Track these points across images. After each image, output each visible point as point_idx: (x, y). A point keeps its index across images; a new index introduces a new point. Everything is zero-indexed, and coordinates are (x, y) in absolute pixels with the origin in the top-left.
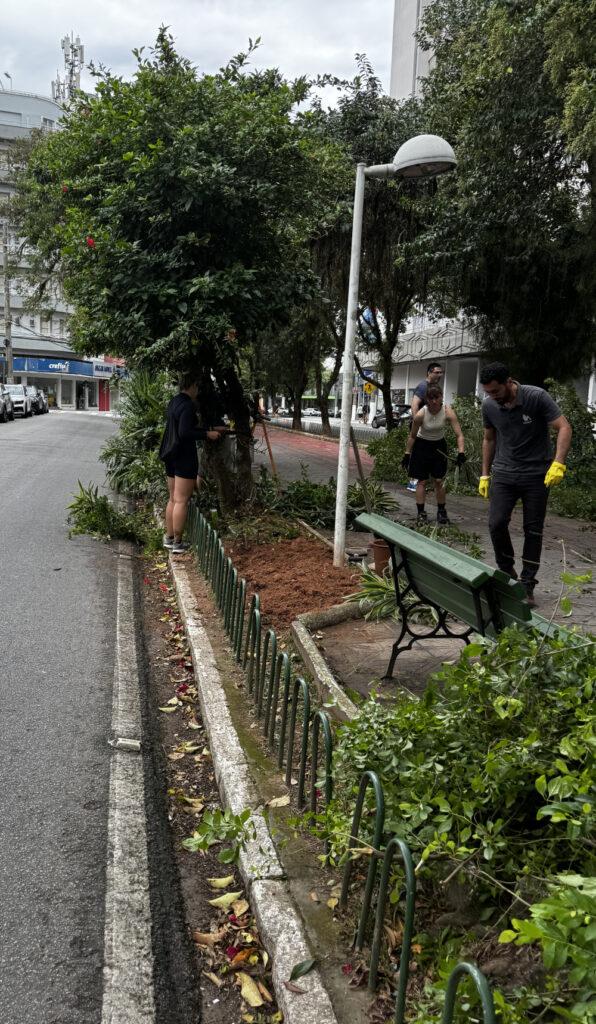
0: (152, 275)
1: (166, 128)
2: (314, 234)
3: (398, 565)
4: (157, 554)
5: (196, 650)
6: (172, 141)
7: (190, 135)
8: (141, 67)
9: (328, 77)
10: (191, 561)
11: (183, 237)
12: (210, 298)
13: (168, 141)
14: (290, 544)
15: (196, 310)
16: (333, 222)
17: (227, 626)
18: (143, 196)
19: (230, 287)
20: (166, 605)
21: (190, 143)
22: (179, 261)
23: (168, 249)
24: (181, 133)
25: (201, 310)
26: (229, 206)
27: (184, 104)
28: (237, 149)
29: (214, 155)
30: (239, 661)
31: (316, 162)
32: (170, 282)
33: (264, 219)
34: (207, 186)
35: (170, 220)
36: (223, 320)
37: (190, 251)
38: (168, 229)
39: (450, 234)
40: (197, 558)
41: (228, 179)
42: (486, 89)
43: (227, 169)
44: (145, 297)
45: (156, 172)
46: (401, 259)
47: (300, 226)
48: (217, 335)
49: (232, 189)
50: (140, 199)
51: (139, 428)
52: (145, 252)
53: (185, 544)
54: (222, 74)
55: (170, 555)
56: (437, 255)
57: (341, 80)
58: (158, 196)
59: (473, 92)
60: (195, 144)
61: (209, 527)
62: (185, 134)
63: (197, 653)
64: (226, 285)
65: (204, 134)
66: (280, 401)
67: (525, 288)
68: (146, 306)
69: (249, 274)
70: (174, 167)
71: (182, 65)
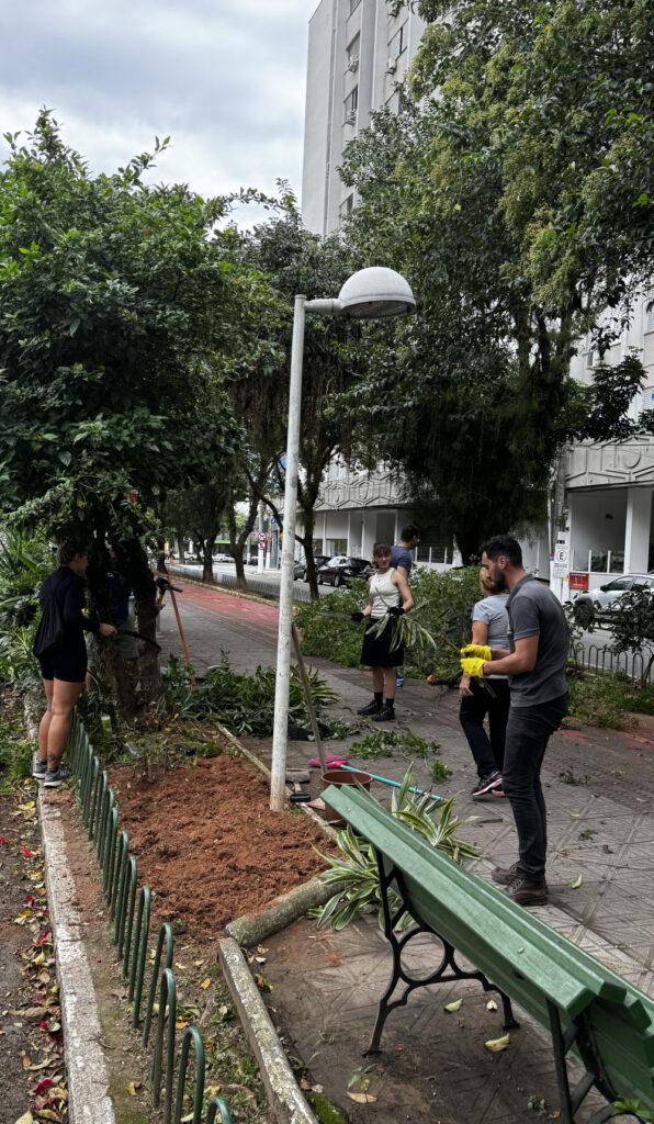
0: (24, 414)
1: (45, 231)
2: (232, 374)
3: (387, 874)
4: (22, 784)
5: (68, 998)
6: (53, 246)
7: (75, 241)
8: (15, 155)
9: (253, 192)
10: (70, 803)
11: (67, 369)
12: (102, 449)
13: (47, 246)
14: (209, 767)
15: (85, 463)
16: (254, 363)
17: (120, 940)
18: (12, 313)
19: (131, 436)
20: (28, 887)
21: (77, 251)
22: (60, 398)
23: (45, 382)
24: (65, 237)
25: (90, 463)
26: (128, 335)
27: (70, 204)
28: (140, 265)
29: (110, 271)
30: (137, 1023)
31: (241, 290)
32: (48, 425)
33: (173, 353)
34: (99, 307)
35: (48, 345)
36: (121, 478)
37: (75, 386)
38: (45, 357)
39: (388, 386)
40: (78, 799)
41: (128, 300)
42: (432, 227)
43: (126, 288)
44: (11, 443)
45: (31, 284)
46: (330, 410)
47: (218, 366)
48: (114, 496)
49: (134, 313)
50: (8, 315)
51: (8, 596)
52: (14, 383)
53: (63, 773)
54: (121, 175)
55: (41, 791)
56: (375, 409)
57: (269, 197)
58: (33, 314)
59: (417, 228)
60: (84, 253)
61: (97, 763)
62: (70, 239)
63: (69, 1002)
64: (126, 432)
65: (95, 241)
66: (188, 545)
67: (457, 445)
68: (13, 454)
69: (156, 421)
70: (54, 280)
71: (69, 156)
